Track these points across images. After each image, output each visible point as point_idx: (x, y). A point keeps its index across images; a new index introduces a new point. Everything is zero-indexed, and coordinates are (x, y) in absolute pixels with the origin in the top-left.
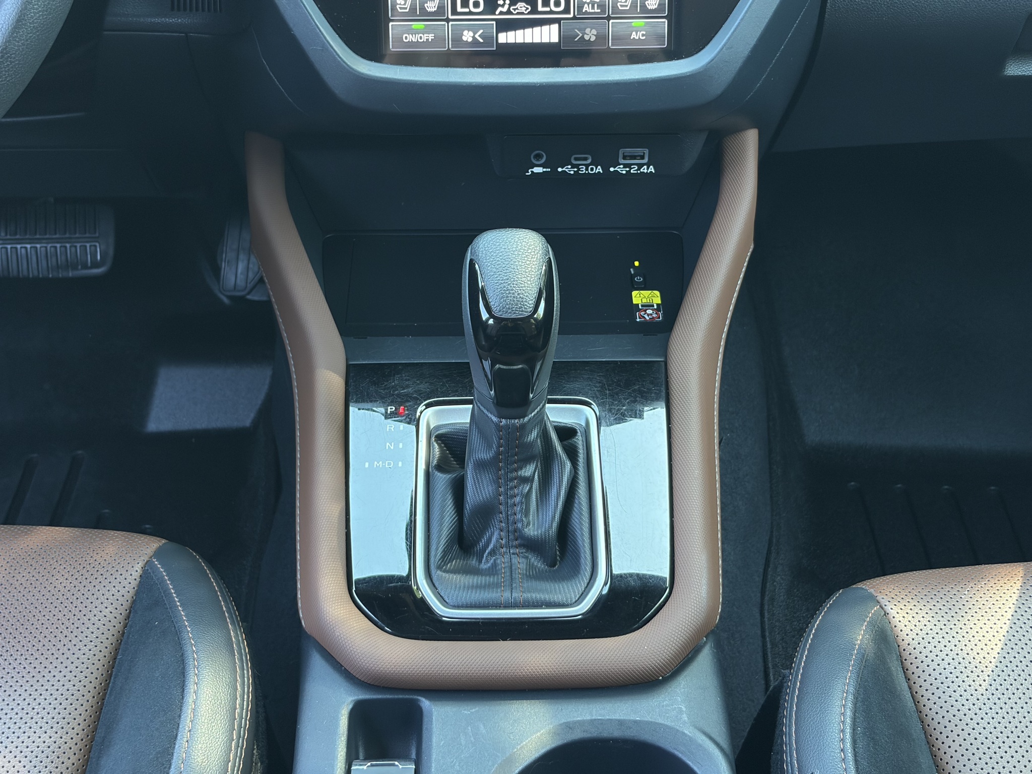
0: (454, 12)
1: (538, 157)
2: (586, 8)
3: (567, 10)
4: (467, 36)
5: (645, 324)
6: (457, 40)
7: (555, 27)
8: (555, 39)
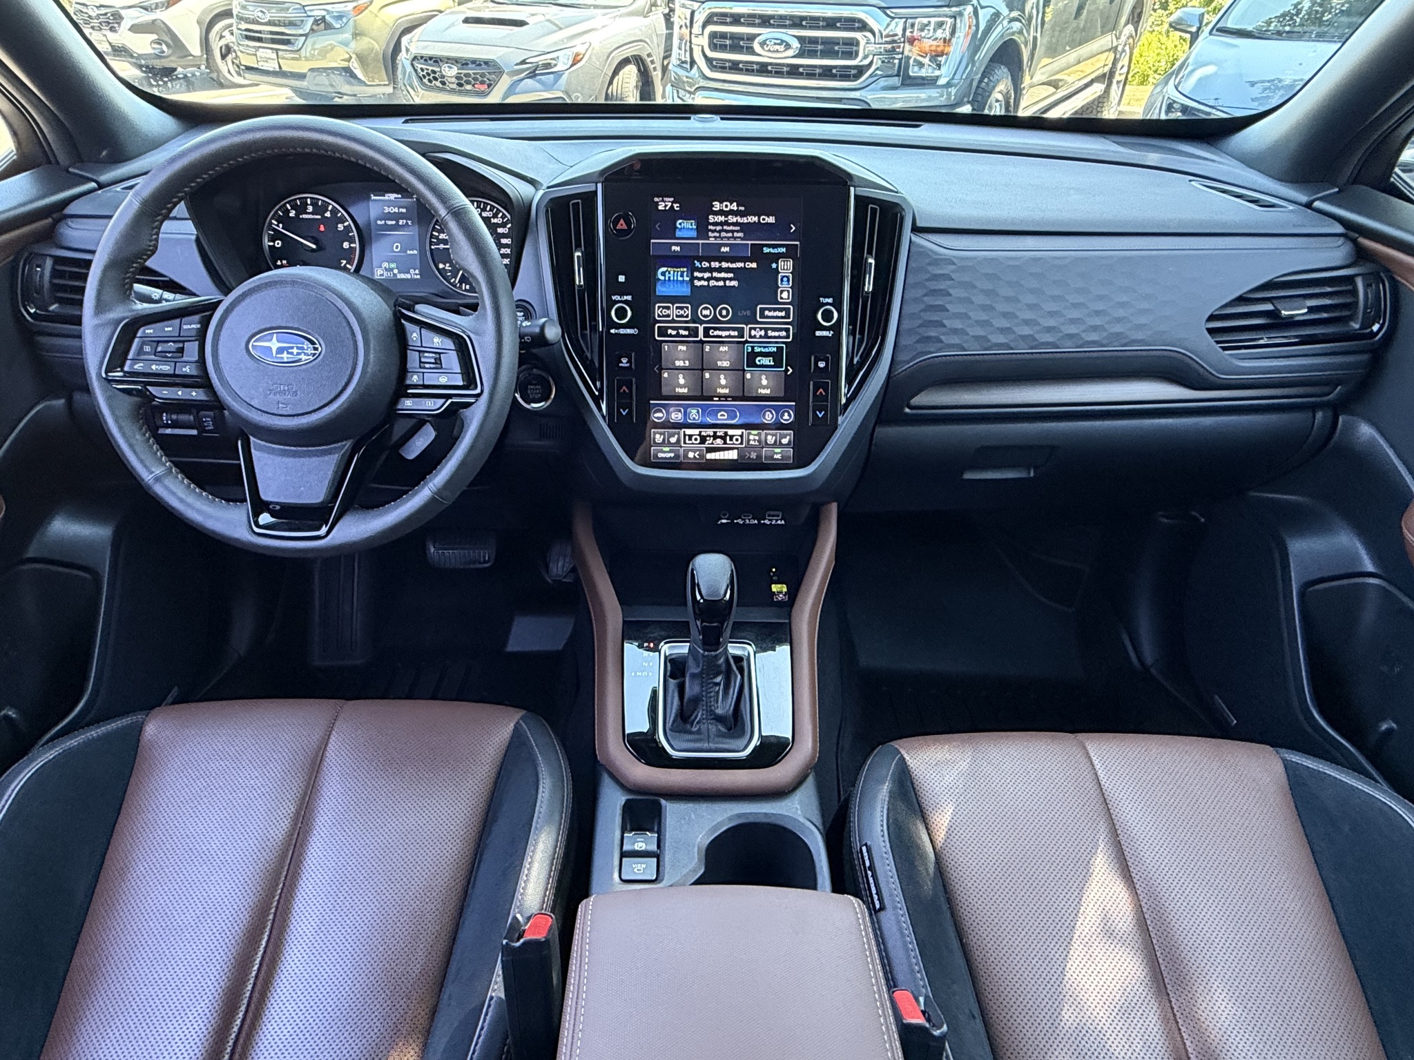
0: (685, 443)
1: (725, 515)
2: (752, 442)
3: (741, 443)
4: (691, 455)
5: (779, 602)
6: (686, 456)
7: (736, 451)
8: (735, 457)
